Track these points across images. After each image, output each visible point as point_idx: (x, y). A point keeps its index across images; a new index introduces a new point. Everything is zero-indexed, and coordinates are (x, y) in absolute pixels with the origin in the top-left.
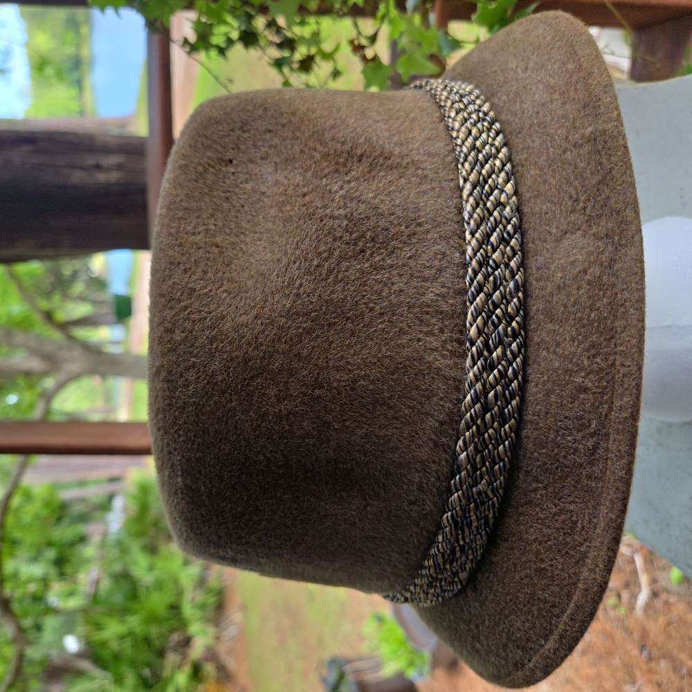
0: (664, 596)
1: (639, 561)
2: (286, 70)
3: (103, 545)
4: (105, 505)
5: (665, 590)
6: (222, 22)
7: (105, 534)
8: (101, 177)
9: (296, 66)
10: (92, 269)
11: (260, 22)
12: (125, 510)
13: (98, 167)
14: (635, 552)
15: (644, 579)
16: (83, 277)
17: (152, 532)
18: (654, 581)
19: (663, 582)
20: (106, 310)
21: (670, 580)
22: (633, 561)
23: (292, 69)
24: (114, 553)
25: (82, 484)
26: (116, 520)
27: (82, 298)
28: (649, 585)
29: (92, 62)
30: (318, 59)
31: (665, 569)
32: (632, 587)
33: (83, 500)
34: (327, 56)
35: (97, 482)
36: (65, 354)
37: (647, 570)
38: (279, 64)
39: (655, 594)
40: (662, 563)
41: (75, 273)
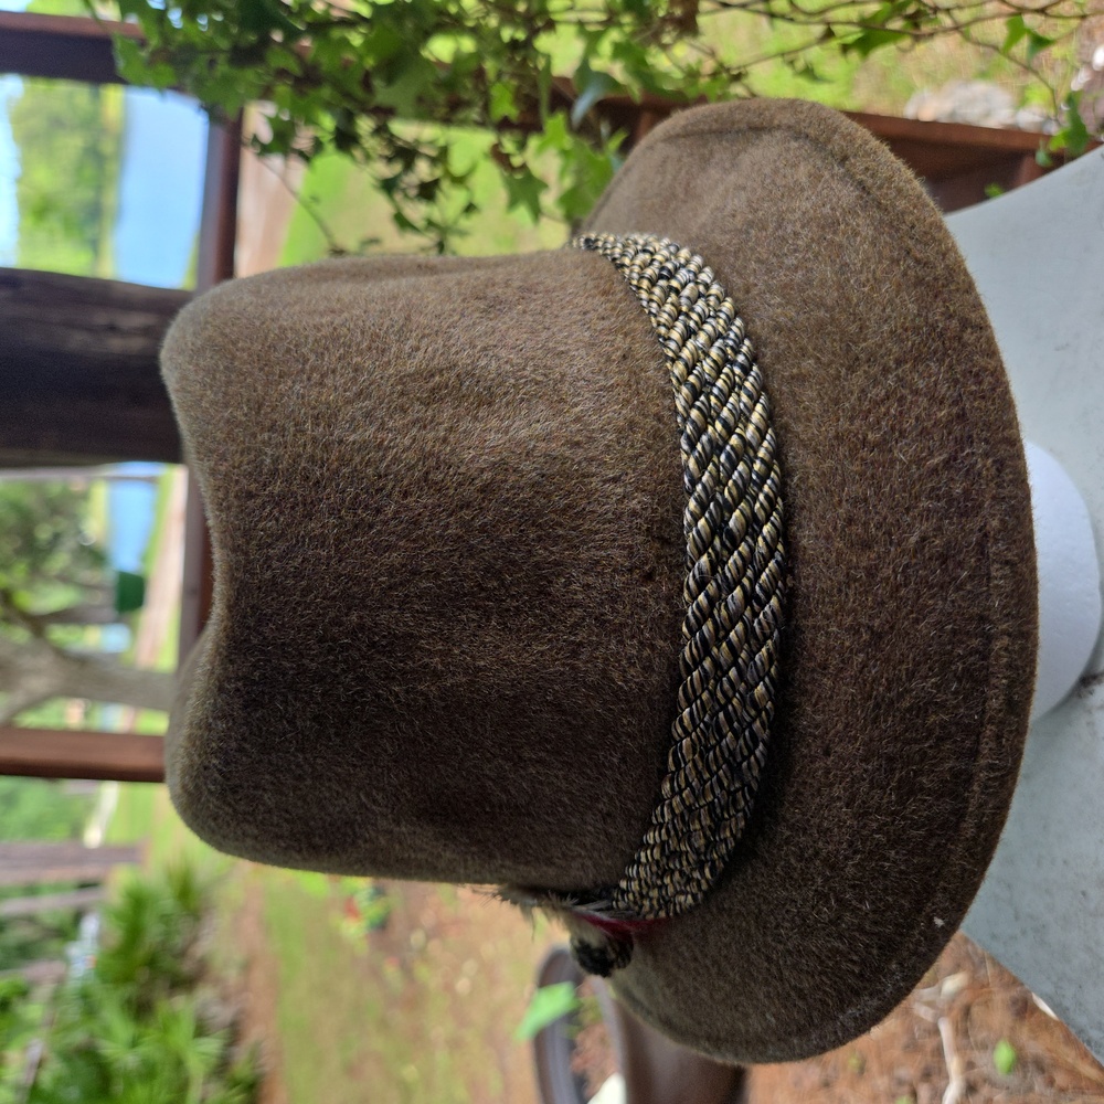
0: (985, 1091)
1: (946, 1029)
2: (398, 197)
3: (56, 999)
4: (67, 931)
5: (987, 1080)
6: (311, 121)
7: (61, 981)
8: (116, 344)
9: (413, 192)
10: (86, 532)
11: (365, 125)
12: (100, 938)
13: (112, 329)
14: (941, 1016)
15: (953, 1064)
16: (69, 543)
17: (143, 975)
18: (969, 1065)
19: (983, 1067)
20: (100, 598)
21: (994, 1066)
22: (937, 1032)
23: (406, 196)
24: (73, 1012)
25: (31, 890)
26: (83, 956)
27: (65, 579)
28: (963, 1073)
29: (118, 214)
30: (445, 185)
31: (986, 1046)
32: (935, 1079)
33: (30, 919)
34: (459, 181)
35: (57, 888)
36: (27, 661)
37: (959, 1050)
38: (388, 186)
39: (971, 1088)
40: (982, 1035)
41: (57, 537)
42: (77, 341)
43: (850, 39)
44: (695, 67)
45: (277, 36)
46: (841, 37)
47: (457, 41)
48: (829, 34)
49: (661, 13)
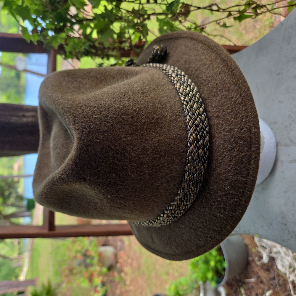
8: (25, 120)
13: (24, 116)
16: (14, 195)
20: (23, 209)
27: (13, 205)
41: (10, 194)
42: (14, 120)
43: (236, 16)
44: (190, 27)
45: (69, 25)
46: (234, 15)
47: (121, 23)
48: (230, 15)
49: (178, 11)
